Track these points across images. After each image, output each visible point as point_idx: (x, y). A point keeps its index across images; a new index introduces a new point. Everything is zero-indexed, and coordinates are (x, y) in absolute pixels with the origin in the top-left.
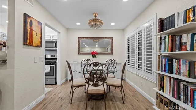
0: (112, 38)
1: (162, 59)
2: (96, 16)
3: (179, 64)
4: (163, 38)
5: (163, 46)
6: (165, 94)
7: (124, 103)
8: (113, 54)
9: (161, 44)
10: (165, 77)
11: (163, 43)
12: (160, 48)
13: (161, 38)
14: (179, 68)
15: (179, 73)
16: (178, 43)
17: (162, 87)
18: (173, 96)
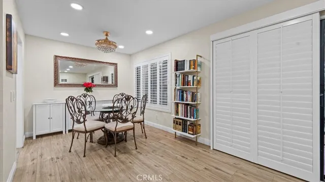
0: (116, 64)
1: (177, 91)
2: (107, 35)
3: (187, 94)
4: (178, 76)
5: (178, 82)
6: (180, 117)
7: (146, 138)
8: (117, 86)
9: (176, 80)
10: (179, 105)
11: (178, 80)
12: (176, 83)
13: (176, 75)
14: (187, 97)
15: (187, 100)
16: (186, 80)
17: (177, 113)
18: (184, 117)
